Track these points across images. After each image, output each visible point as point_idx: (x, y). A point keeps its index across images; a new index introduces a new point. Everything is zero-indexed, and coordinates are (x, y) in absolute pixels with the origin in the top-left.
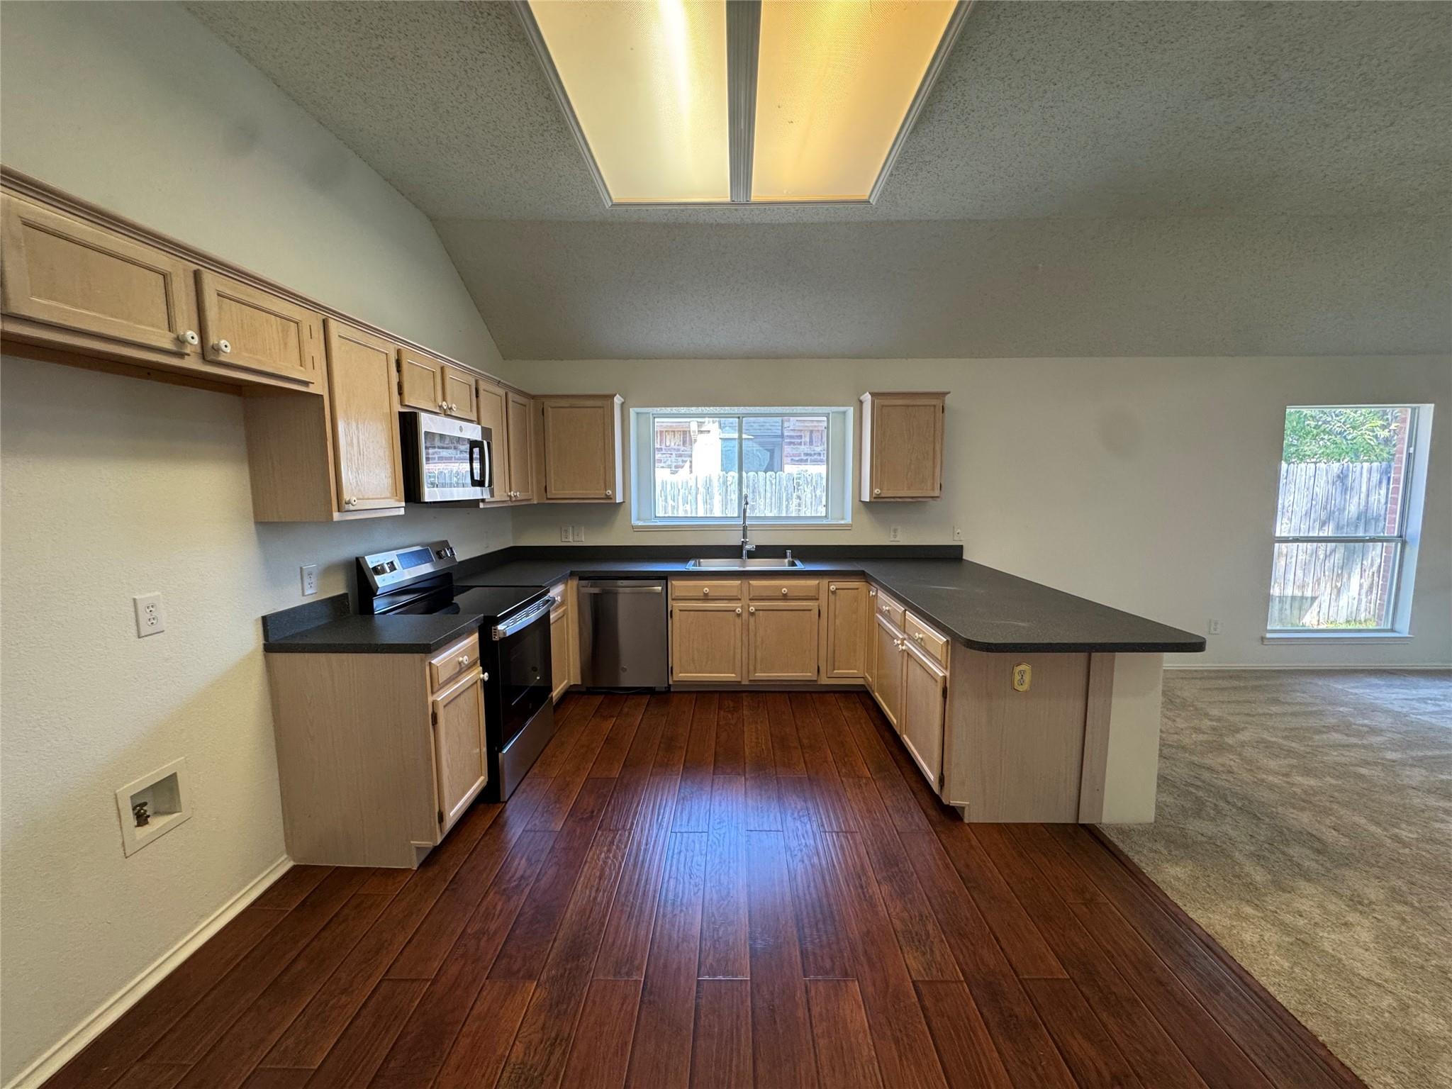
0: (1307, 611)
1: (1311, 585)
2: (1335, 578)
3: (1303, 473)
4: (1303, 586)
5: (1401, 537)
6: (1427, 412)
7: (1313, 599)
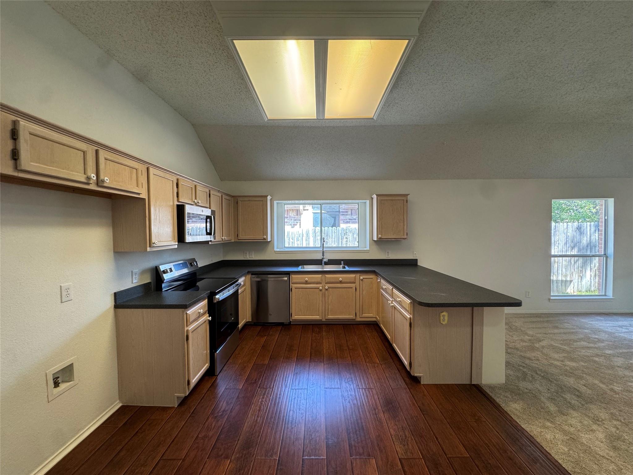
0: (568, 287)
1: (569, 275)
2: (579, 272)
3: (562, 227)
4: (566, 276)
5: (605, 254)
6: (611, 202)
7: (571, 281)
